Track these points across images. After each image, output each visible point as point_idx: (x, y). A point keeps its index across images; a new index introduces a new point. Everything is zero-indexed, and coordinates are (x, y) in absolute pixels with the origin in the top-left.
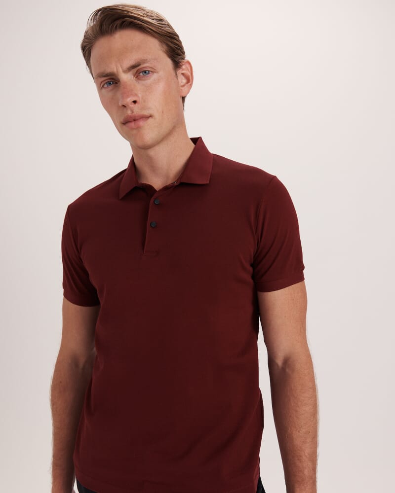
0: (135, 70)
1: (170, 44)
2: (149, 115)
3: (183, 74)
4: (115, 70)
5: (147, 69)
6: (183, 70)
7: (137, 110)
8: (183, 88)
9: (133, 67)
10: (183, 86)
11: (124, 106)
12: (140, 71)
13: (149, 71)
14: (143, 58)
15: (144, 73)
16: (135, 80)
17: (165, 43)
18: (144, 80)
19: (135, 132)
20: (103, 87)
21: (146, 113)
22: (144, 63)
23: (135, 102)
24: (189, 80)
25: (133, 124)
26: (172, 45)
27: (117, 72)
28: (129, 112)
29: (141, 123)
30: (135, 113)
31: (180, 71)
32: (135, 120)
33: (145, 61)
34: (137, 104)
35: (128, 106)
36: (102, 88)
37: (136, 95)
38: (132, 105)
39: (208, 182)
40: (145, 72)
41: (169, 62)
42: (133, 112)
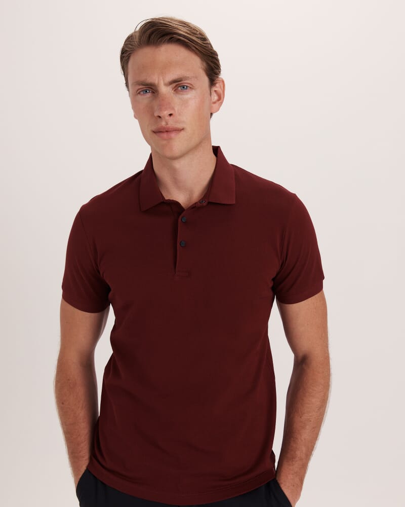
0: (174, 85)
1: (210, 63)
2: (182, 128)
3: (215, 91)
4: (156, 82)
5: (186, 85)
6: (217, 88)
7: (171, 123)
8: (214, 105)
9: (174, 81)
10: (214, 103)
11: (160, 117)
12: (179, 85)
13: (187, 86)
14: (185, 75)
15: (182, 88)
16: (174, 93)
17: (205, 61)
18: (182, 94)
19: (164, 142)
20: (139, 93)
21: (180, 126)
22: (186, 80)
23: (171, 115)
24: (220, 98)
25: (165, 135)
26: (212, 65)
27: (158, 83)
28: (163, 123)
29: (173, 135)
30: (170, 125)
31: (214, 89)
32: (167, 131)
33: (186, 78)
34: (172, 117)
35: (164, 118)
36: (137, 94)
37: (173, 109)
38: (167, 118)
39: (234, 203)
40: (184, 87)
41: (206, 80)
42: (167, 124)
